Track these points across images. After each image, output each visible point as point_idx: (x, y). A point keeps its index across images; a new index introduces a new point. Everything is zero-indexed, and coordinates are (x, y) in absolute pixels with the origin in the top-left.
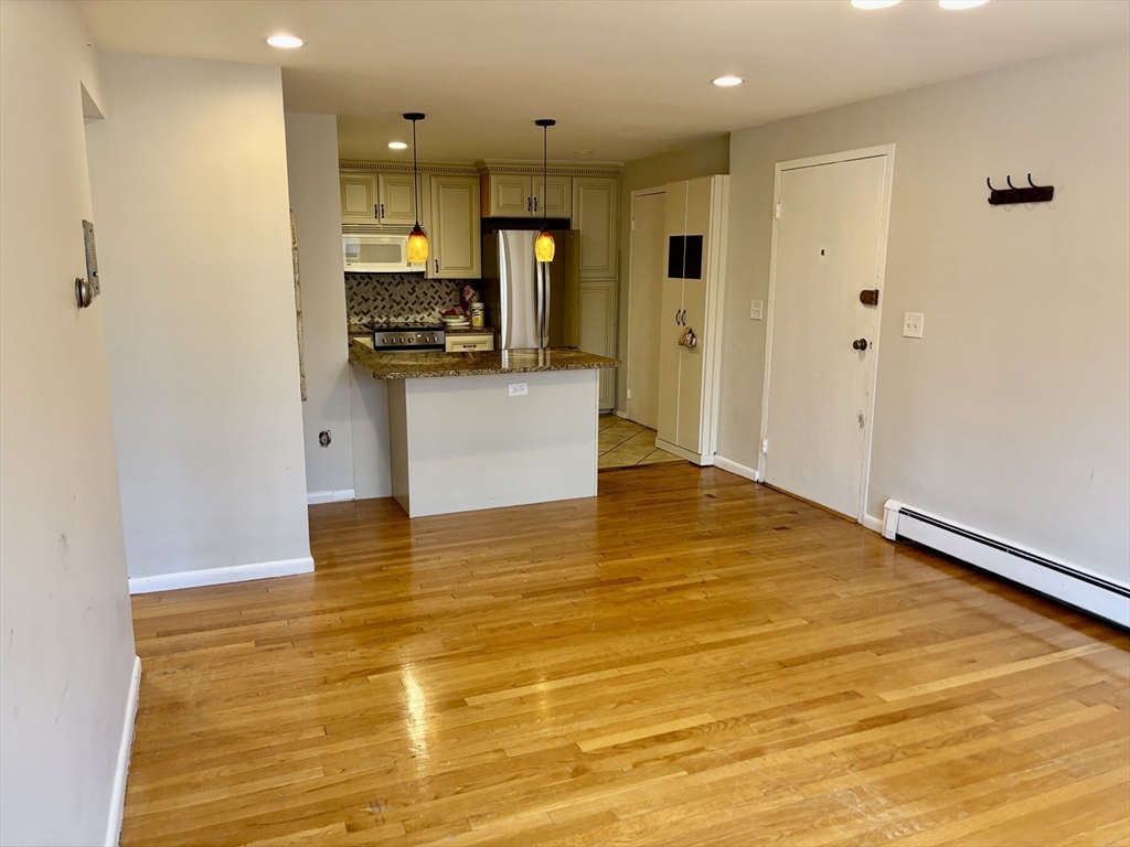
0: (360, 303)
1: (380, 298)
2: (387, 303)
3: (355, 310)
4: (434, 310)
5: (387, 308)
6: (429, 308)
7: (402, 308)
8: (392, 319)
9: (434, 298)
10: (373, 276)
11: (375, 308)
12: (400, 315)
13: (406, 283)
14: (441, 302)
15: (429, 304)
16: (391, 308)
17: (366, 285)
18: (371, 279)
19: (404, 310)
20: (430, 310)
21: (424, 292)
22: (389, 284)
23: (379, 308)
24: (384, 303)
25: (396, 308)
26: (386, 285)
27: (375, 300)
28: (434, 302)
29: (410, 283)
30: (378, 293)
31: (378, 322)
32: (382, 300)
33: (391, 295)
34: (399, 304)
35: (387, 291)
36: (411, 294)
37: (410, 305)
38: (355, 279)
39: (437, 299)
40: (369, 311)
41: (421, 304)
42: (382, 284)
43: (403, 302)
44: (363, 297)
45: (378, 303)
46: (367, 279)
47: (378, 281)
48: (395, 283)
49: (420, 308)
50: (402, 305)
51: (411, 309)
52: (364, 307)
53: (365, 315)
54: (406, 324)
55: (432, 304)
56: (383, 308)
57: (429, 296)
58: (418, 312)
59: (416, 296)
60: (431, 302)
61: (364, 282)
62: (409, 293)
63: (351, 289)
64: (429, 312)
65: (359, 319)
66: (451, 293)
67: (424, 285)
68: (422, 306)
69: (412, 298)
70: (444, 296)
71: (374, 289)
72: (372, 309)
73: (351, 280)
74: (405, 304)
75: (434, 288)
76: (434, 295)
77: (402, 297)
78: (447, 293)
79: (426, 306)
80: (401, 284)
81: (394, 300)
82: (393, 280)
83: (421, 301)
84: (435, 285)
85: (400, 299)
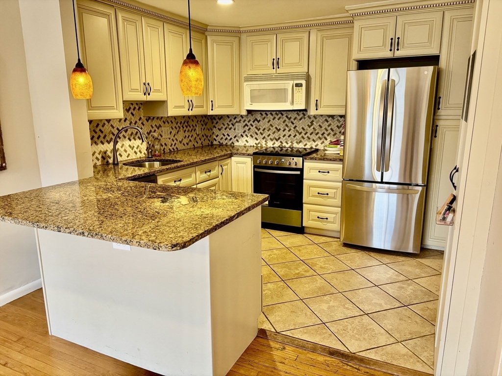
0: (274, 132)
2: (292, 133)
3: (270, 137)
4: (326, 139)
5: (292, 137)
6: (323, 137)
7: (303, 137)
8: (295, 145)
9: (327, 130)
11: (284, 136)
12: (300, 142)
13: (307, 118)
14: (332, 133)
15: (322, 135)
16: (294, 137)
17: (279, 119)
18: (282, 115)
19: (304, 138)
21: (320, 125)
22: (295, 119)
23: (287, 137)
24: (290, 133)
25: (298, 137)
26: (292, 120)
27: (284, 131)
28: (326, 133)
29: (310, 118)
30: (287, 125)
32: (289, 131)
33: (296, 127)
34: (300, 133)
35: (293, 123)
36: (309, 127)
37: (308, 135)
38: (272, 115)
39: (330, 131)
40: (279, 138)
41: (317, 134)
42: (290, 119)
43: (304, 132)
44: (276, 128)
45: (287, 133)
46: (280, 115)
47: (287, 116)
48: (299, 118)
49: (313, 137)
50: (303, 134)
51: (309, 138)
52: (276, 135)
53: (277, 140)
54: (305, 149)
55: (325, 135)
56: (289, 137)
57: (323, 128)
58: (314, 140)
59: (314, 128)
60: (324, 133)
61: (277, 117)
62: (308, 125)
63: (269, 122)
64: (322, 141)
65: (272, 143)
66: (341, 126)
67: (320, 120)
68: (318, 136)
69: (311, 130)
70: (335, 128)
71: (284, 122)
72: (281, 137)
73: (269, 115)
74: (305, 134)
75: (327, 122)
76: (327, 127)
77: (303, 128)
78: (337, 126)
79: (321, 136)
80: (303, 119)
81: (297, 131)
82: (297, 116)
83: (316, 132)
84: (329, 119)
85: (301, 130)
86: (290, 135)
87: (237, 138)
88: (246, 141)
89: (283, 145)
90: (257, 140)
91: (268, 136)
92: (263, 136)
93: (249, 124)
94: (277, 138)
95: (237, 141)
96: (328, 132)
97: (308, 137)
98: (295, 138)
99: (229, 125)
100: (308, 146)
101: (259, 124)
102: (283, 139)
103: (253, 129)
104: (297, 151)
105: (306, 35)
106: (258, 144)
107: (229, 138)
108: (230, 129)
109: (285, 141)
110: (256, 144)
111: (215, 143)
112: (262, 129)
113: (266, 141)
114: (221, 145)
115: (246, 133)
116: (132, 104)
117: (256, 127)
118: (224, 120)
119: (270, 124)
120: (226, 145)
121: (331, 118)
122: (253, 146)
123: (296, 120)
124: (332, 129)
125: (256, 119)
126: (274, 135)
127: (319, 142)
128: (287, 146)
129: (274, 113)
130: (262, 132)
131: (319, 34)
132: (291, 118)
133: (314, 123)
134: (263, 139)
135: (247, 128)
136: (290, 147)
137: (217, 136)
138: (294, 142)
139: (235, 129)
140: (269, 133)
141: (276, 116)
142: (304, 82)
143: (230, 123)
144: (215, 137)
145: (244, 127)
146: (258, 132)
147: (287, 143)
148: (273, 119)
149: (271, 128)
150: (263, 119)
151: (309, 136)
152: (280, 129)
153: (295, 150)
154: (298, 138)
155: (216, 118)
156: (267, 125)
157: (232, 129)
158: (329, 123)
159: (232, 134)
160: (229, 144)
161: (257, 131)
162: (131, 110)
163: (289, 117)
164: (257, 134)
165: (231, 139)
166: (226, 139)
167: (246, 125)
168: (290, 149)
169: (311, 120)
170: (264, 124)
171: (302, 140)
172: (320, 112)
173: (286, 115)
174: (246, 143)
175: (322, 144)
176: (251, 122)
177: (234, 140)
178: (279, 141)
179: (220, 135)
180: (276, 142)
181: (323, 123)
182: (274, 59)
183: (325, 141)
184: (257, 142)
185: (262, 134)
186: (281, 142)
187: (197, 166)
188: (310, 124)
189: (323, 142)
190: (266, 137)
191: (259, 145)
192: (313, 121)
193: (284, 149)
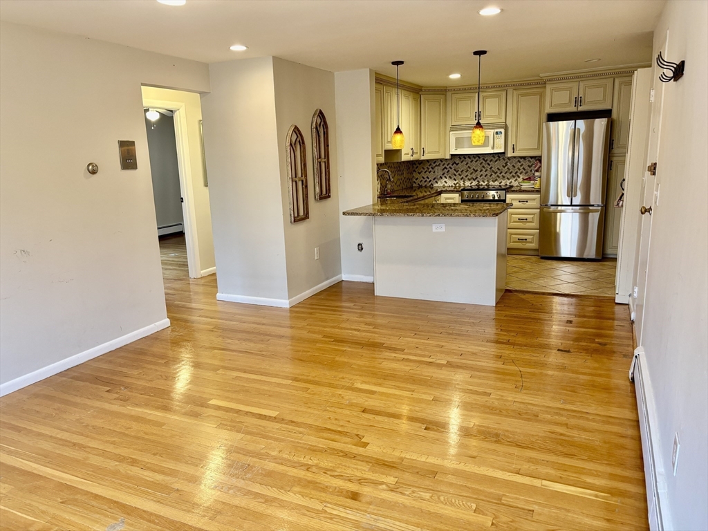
0: (472, 173)
1: (484, 170)
2: (488, 173)
3: (469, 177)
4: (519, 177)
6: (516, 176)
8: (491, 183)
9: (519, 169)
10: (480, 156)
11: (481, 176)
12: (496, 180)
13: (502, 160)
14: (524, 172)
15: (516, 173)
16: (490, 176)
17: (476, 162)
18: (479, 158)
19: (499, 177)
21: (513, 166)
22: (491, 161)
23: (483, 176)
24: (486, 173)
25: (494, 176)
26: (488, 162)
27: (481, 171)
28: (519, 172)
29: (505, 160)
30: (483, 167)
31: (482, 185)
32: (485, 171)
33: (492, 167)
34: (496, 173)
35: (489, 165)
36: (504, 167)
37: (503, 174)
39: (522, 170)
40: (477, 178)
41: (511, 173)
42: (486, 161)
43: (499, 172)
44: (474, 169)
45: (483, 173)
46: (477, 158)
47: (483, 159)
48: (494, 160)
49: (508, 175)
50: (498, 174)
51: (504, 177)
52: (474, 176)
53: (474, 180)
54: (500, 186)
55: (518, 174)
56: (485, 176)
57: (516, 168)
58: (508, 179)
59: (508, 168)
60: (517, 172)
61: (475, 160)
63: (467, 164)
64: (515, 178)
65: (470, 182)
66: (532, 166)
67: (513, 161)
69: (505, 170)
70: (527, 168)
71: (481, 164)
72: (478, 177)
73: (467, 159)
75: (520, 162)
76: (520, 167)
77: (498, 169)
78: (529, 166)
79: (514, 175)
80: (498, 161)
81: (493, 171)
83: (510, 171)
84: (521, 160)
85: (497, 170)
86: (487, 175)
87: (436, 180)
88: (445, 182)
89: (480, 184)
90: (455, 180)
91: (466, 176)
92: (461, 177)
93: (448, 167)
94: (475, 178)
95: (437, 182)
97: (502, 176)
99: (428, 169)
100: (503, 184)
101: (457, 167)
103: (452, 171)
105: (504, 93)
107: (428, 180)
108: (430, 172)
109: (482, 180)
111: (414, 185)
112: (460, 171)
113: (464, 181)
114: (420, 187)
115: (445, 175)
117: (455, 170)
118: (424, 165)
119: (467, 166)
120: (426, 187)
121: (523, 159)
122: (452, 186)
124: (524, 168)
125: (455, 163)
126: (472, 175)
127: (513, 180)
128: (484, 184)
129: (471, 157)
130: (461, 173)
131: (515, 92)
133: (508, 163)
134: (461, 179)
135: (446, 170)
136: (486, 185)
137: (416, 179)
139: (434, 172)
140: (467, 174)
141: (473, 159)
142: (503, 131)
143: (430, 167)
144: (414, 180)
145: (443, 169)
146: (457, 174)
147: (484, 182)
148: (471, 162)
149: (469, 169)
150: (462, 162)
152: (477, 170)
155: (417, 163)
156: (465, 167)
157: (432, 172)
159: (431, 176)
160: (428, 185)
161: (455, 173)
163: (486, 159)
164: (455, 175)
165: (430, 181)
166: (426, 181)
167: (445, 168)
170: (462, 166)
172: (517, 154)
174: (444, 183)
175: (515, 181)
176: (450, 165)
177: (433, 182)
178: (476, 180)
179: (419, 178)
181: (516, 164)
182: (476, 112)
184: (456, 182)
185: (460, 175)
186: (478, 181)
188: (504, 165)
189: (517, 180)
190: (464, 177)
191: (458, 185)
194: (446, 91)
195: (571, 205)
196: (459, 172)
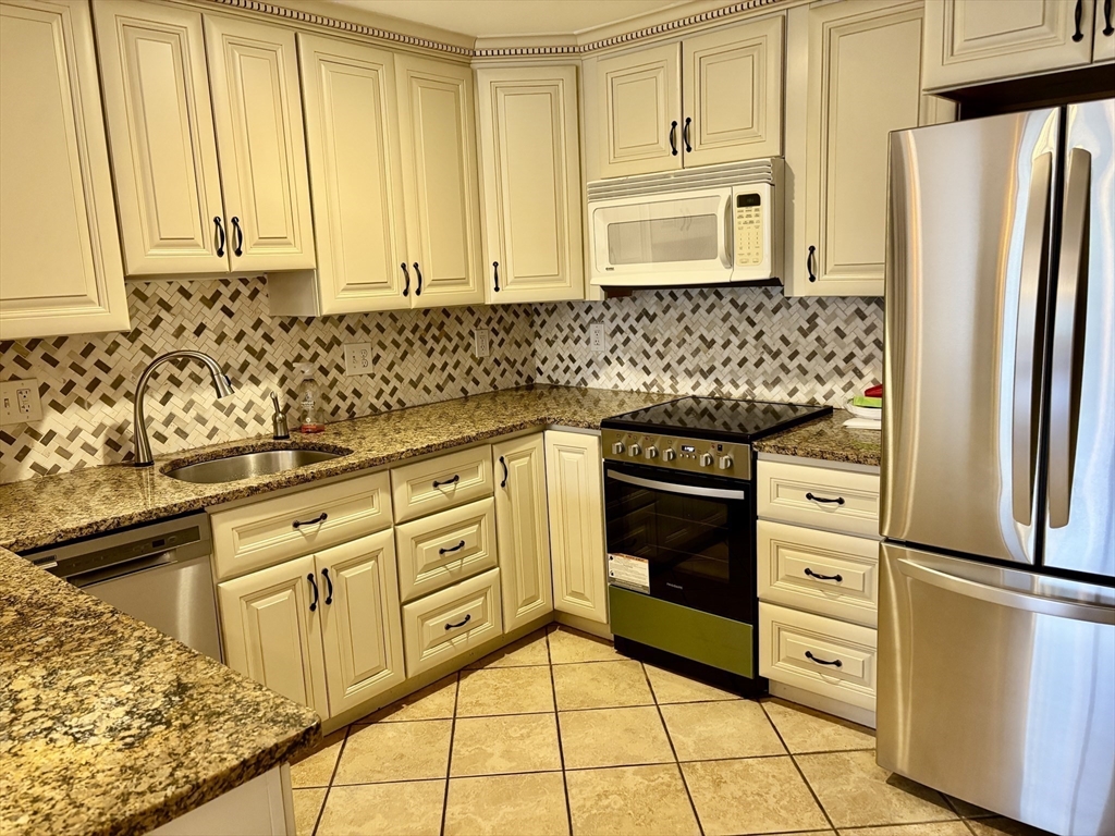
0: (697, 351)
2: (751, 352)
4: (860, 376)
5: (750, 365)
6: (850, 368)
7: (783, 367)
8: (762, 393)
9: (862, 346)
11: (725, 364)
12: (777, 381)
15: (848, 359)
16: (757, 365)
17: (709, 311)
18: (720, 296)
19: (786, 370)
20: (851, 376)
21: (838, 330)
22: (757, 310)
23: (733, 365)
24: (743, 353)
25: (770, 365)
26: (749, 311)
27: (725, 346)
30: (733, 330)
32: (741, 346)
33: (761, 333)
34: (776, 355)
35: (752, 324)
36: (805, 334)
37: (801, 359)
38: (690, 298)
40: (712, 369)
41: (829, 357)
43: (786, 351)
44: (702, 338)
45: (733, 351)
46: (713, 298)
47: (733, 302)
48: (770, 305)
49: (818, 366)
50: (784, 358)
51: (804, 372)
52: (703, 361)
53: (705, 375)
54: (791, 406)
55: (857, 362)
56: (741, 364)
57: (849, 339)
58: (818, 378)
59: (818, 339)
60: (852, 355)
61: (705, 305)
62: (800, 329)
63: (680, 319)
64: (846, 380)
65: (692, 382)
67: (839, 312)
68: (832, 363)
69: (807, 345)
71: (725, 319)
72: (718, 364)
73: (682, 299)
74: (792, 357)
75: (863, 317)
76: (862, 336)
77: (784, 340)
79: (842, 365)
80: (783, 309)
81: (765, 347)
82: (765, 301)
83: (828, 350)
84: (870, 310)
85: (779, 345)
86: (744, 360)
87: (594, 367)
88: (619, 375)
89: (725, 390)
90: (648, 373)
91: (680, 361)
92: (665, 361)
93: (625, 327)
94: (706, 369)
95: (595, 374)
96: (866, 352)
97: (800, 367)
98: (761, 369)
99: (572, 330)
100: (801, 398)
101: (652, 326)
102: (722, 373)
103: (637, 341)
104: (765, 411)
105: (774, 32)
106: (652, 385)
107: (574, 367)
108: (576, 341)
109: (729, 378)
110: (645, 384)
111: (539, 379)
112: (661, 341)
113: (672, 378)
114: (554, 386)
115: (619, 352)
116: (226, 283)
117: (645, 336)
118: (561, 316)
119: (683, 325)
120: (567, 387)
121: (874, 306)
122: (638, 392)
123: (761, 314)
125: (645, 313)
126: (697, 358)
127: (836, 385)
128: (736, 394)
129: (694, 292)
130: (662, 349)
131: (819, 20)
132: (745, 306)
133: (818, 321)
134: (665, 370)
135: (620, 338)
136: (744, 399)
137: (544, 361)
138: (756, 383)
139: (588, 342)
140: (681, 352)
141: (701, 301)
143: (576, 325)
144: (539, 364)
145: (613, 334)
146: (652, 351)
147: (737, 386)
148: (694, 311)
149: (687, 336)
150: (665, 312)
151: (805, 363)
152: (713, 342)
153: (762, 407)
154: (769, 370)
155: (542, 310)
156: (675, 331)
157: (582, 342)
158: (868, 322)
159: (582, 353)
160: (573, 383)
161: (647, 346)
162: (224, 301)
163: (740, 303)
164: (648, 357)
165: (579, 370)
166: (567, 369)
167: (619, 329)
168: (744, 405)
169: (810, 312)
170: (667, 327)
171: (782, 375)
173: (729, 298)
174: (616, 380)
175: (845, 389)
176: (632, 321)
177: (586, 373)
178: (712, 377)
179: (551, 358)
180: (702, 380)
181: (847, 322)
182: (674, 124)
183: (856, 381)
184: (649, 379)
185: (661, 356)
186: (717, 381)
187: (394, 468)
188: (806, 326)
189: (850, 385)
190: (674, 365)
191: (655, 389)
192: (815, 316)
193: (729, 404)
194: (574, 51)
195: (1039, 567)
196: (659, 346)
